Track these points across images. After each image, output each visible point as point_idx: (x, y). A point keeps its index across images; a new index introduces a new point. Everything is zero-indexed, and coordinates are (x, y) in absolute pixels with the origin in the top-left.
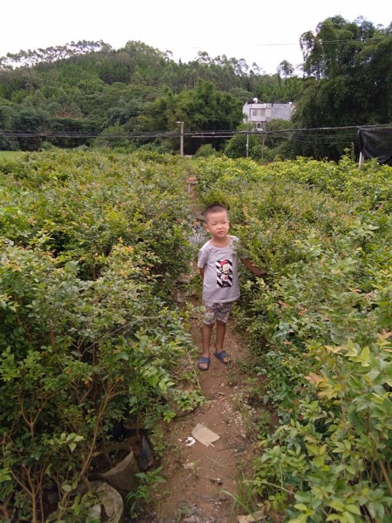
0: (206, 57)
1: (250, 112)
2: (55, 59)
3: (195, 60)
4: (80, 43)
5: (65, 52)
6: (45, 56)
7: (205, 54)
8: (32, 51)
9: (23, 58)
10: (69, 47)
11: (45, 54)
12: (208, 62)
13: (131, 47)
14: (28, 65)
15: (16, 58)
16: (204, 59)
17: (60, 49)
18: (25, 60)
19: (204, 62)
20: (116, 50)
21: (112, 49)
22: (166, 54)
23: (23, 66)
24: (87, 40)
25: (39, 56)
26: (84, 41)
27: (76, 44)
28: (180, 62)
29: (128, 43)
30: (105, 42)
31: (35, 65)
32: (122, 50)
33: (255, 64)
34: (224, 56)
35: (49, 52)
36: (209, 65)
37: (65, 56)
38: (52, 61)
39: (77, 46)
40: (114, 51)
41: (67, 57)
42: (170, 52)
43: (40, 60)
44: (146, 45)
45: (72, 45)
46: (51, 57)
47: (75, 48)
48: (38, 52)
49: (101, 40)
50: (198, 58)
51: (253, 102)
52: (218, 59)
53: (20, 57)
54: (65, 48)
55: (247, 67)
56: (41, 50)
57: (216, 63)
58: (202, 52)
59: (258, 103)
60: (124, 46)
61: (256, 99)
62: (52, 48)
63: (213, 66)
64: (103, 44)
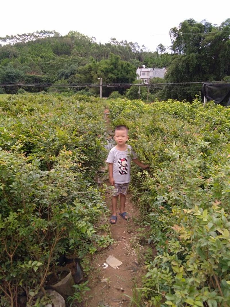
0: (115, 41)
1: (141, 73)
2: (27, 41)
3: (109, 43)
4: (42, 32)
5: (33, 37)
6: (21, 39)
7: (114, 39)
8: (14, 36)
9: (8, 40)
10: (35, 34)
11: (21, 37)
12: (116, 44)
13: (71, 35)
14: (11, 44)
15: (4, 39)
16: (114, 42)
17: (30, 35)
18: (9, 41)
19: (114, 44)
20: (63, 36)
21: (61, 35)
22: (92, 39)
23: (8, 44)
24: (46, 30)
25: (17, 39)
26: (44, 31)
27: (39, 32)
28: (100, 43)
29: (70, 32)
30: (56, 31)
31: (15, 44)
32: (67, 36)
33: (143, 46)
34: (126, 41)
35: (23, 37)
36: (117, 46)
37: (33, 39)
38: (25, 42)
39: (40, 33)
40: (62, 37)
41: (34, 40)
42: (94, 38)
43: (18, 41)
44: (80, 33)
45: (37, 33)
46: (24, 40)
47: (39, 34)
48: (17, 36)
49: (54, 30)
50: (110, 42)
51: (142, 68)
52: (122, 42)
53: (6, 39)
54: (33, 34)
55: (139, 47)
56: (19, 35)
57: (121, 45)
58: (113, 38)
59: (145, 68)
60: (67, 34)
61: (144, 66)
62: (25, 34)
63: (119, 46)
64: (55, 32)
